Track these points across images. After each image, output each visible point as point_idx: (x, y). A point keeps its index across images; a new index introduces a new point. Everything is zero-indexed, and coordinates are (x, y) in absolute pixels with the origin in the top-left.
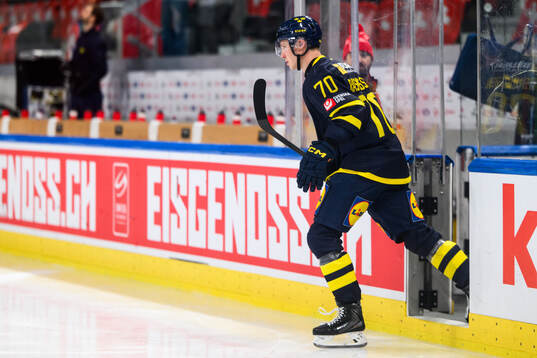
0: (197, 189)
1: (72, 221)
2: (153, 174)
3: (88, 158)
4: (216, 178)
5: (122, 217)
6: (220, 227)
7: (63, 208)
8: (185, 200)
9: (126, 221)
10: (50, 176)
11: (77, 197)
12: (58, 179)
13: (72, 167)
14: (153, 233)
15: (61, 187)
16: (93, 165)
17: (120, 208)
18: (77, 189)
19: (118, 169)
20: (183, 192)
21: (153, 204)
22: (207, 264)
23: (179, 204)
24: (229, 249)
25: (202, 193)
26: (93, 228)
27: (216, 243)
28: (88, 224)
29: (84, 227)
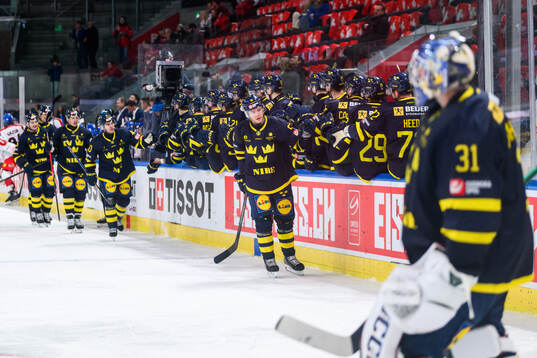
1: (318, 234)
2: (379, 198)
3: (329, 186)
5: (355, 231)
7: (311, 224)
9: (358, 234)
10: (301, 200)
11: (321, 216)
12: (306, 202)
13: (317, 193)
14: (379, 243)
15: (309, 208)
16: (332, 191)
17: (353, 224)
18: (321, 209)
19: (352, 194)
21: (378, 221)
26: (333, 239)
28: (329, 236)
29: (326, 238)
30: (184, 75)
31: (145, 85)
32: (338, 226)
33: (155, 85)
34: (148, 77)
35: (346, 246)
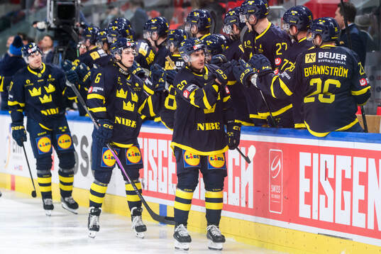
0: (343, 172)
2: (305, 159)
4: (360, 163)
5: (277, 197)
6: (363, 207)
7: (226, 188)
8: (333, 182)
9: (280, 200)
11: (237, 179)
13: (233, 152)
14: (304, 211)
17: (274, 188)
18: (237, 171)
19: (274, 154)
20: (331, 175)
21: (304, 185)
22: (352, 239)
23: (327, 186)
24: (371, 226)
25: (348, 176)
26: (251, 205)
27: (359, 221)
28: (247, 203)
29: (243, 205)
30: (80, 11)
31: (35, 23)
32: (256, 191)
33: (47, 23)
34: (39, 13)
35: (266, 214)
